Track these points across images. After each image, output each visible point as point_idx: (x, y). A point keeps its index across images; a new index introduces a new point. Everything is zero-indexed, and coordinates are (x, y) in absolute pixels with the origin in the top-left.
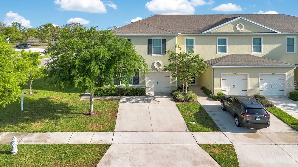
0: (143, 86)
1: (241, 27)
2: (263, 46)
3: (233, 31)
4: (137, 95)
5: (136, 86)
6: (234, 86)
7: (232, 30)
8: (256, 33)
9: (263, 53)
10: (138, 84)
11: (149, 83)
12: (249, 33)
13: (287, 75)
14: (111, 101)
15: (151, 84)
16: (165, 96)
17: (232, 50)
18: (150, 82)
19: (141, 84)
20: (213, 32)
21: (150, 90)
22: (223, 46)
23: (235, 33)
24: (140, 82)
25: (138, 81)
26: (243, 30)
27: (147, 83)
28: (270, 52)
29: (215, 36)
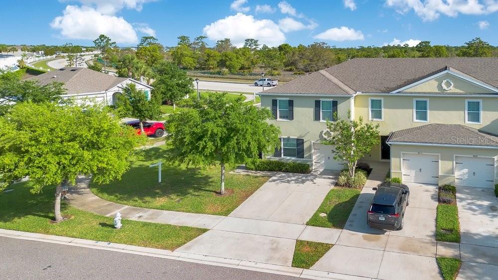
0: (308, 161)
1: (448, 84)
2: (482, 114)
3: (437, 91)
4: (298, 173)
5: (300, 161)
6: (420, 169)
7: (436, 88)
8: (470, 94)
9: (481, 123)
10: (303, 158)
11: (317, 157)
12: (460, 94)
13: (496, 160)
14: (261, 178)
15: (320, 158)
16: (331, 177)
17: (435, 117)
18: (319, 156)
19: (306, 158)
20: (408, 91)
21: (319, 166)
22: (422, 110)
23: (439, 94)
24: (305, 156)
25: (303, 155)
26: (452, 89)
27: (314, 157)
28: (493, 122)
29: (410, 97)
